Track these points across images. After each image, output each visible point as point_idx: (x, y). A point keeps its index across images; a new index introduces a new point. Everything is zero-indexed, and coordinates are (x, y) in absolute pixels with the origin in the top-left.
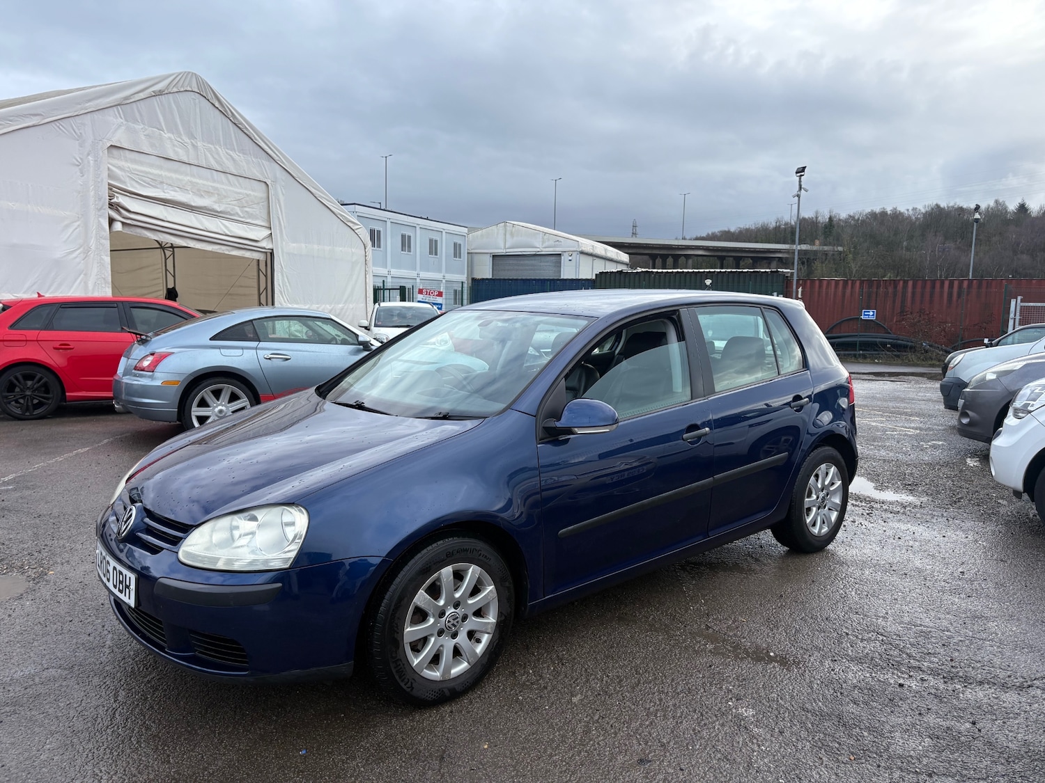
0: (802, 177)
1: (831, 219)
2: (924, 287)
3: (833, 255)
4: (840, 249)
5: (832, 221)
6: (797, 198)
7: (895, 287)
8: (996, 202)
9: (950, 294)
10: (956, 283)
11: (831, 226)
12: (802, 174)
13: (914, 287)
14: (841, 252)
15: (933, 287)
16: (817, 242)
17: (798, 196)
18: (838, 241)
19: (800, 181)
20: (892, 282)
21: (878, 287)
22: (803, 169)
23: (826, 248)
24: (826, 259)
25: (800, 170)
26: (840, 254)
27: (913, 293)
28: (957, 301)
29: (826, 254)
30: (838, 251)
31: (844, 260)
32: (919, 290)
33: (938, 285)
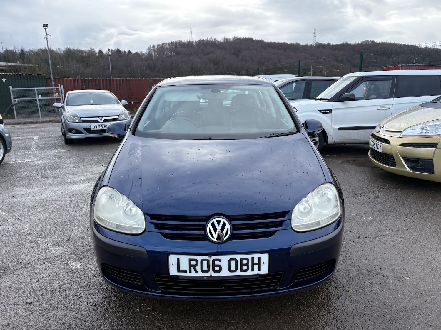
0: (47, 29)
1: (22, 50)
2: (106, 82)
3: (29, 68)
4: (31, 65)
5: (23, 52)
6: (46, 39)
7: (96, 82)
8: (91, 48)
9: (117, 85)
10: (118, 81)
11: (23, 54)
12: (47, 27)
13: (103, 82)
14: (32, 66)
15: (110, 82)
16: (18, 62)
17: (47, 38)
18: (30, 62)
19: (46, 31)
20: (94, 80)
21: (89, 82)
22: (47, 25)
23: (24, 65)
24: (26, 70)
25: (45, 25)
26: (32, 68)
27: (103, 85)
28: (120, 87)
29: (25, 68)
30: (30, 66)
31: (34, 70)
32: (105, 83)
33: (112, 81)
